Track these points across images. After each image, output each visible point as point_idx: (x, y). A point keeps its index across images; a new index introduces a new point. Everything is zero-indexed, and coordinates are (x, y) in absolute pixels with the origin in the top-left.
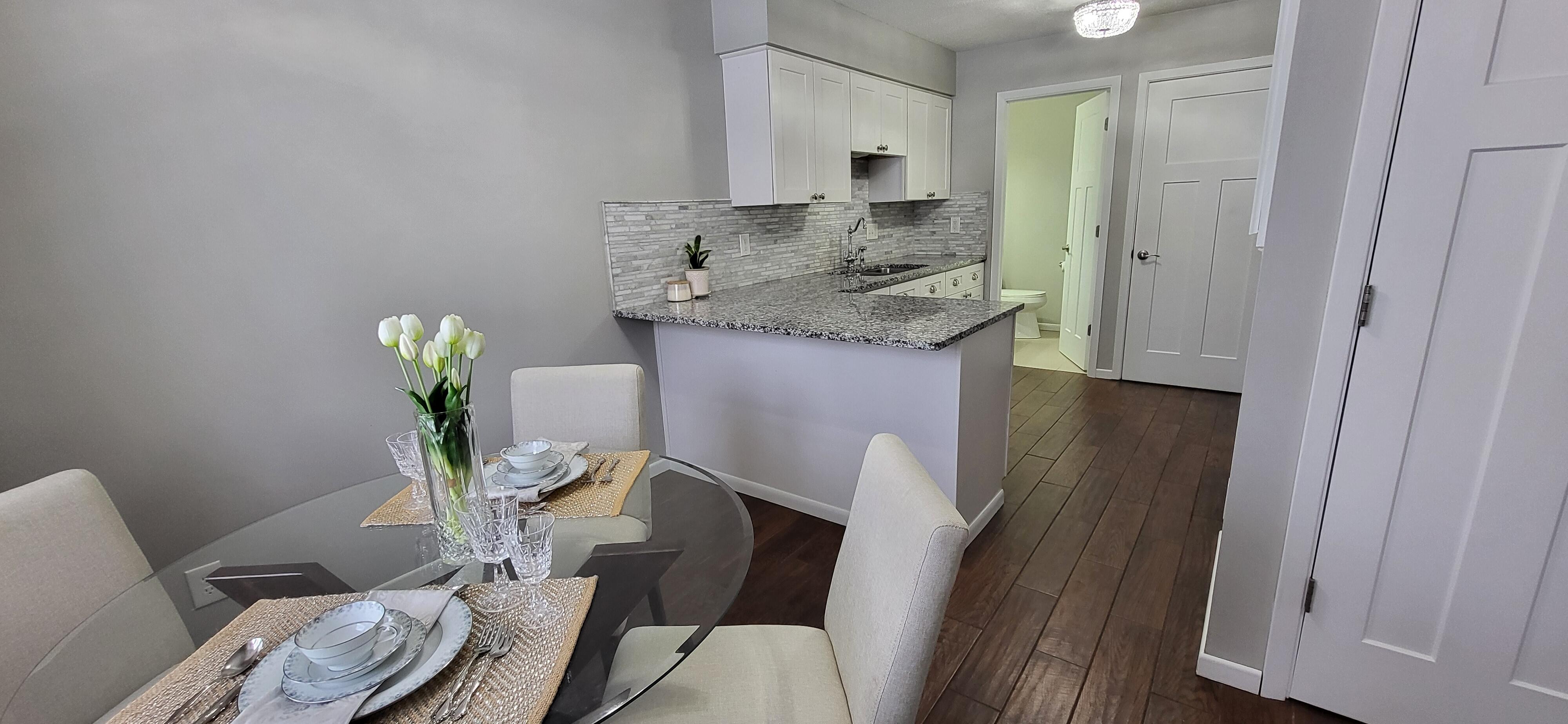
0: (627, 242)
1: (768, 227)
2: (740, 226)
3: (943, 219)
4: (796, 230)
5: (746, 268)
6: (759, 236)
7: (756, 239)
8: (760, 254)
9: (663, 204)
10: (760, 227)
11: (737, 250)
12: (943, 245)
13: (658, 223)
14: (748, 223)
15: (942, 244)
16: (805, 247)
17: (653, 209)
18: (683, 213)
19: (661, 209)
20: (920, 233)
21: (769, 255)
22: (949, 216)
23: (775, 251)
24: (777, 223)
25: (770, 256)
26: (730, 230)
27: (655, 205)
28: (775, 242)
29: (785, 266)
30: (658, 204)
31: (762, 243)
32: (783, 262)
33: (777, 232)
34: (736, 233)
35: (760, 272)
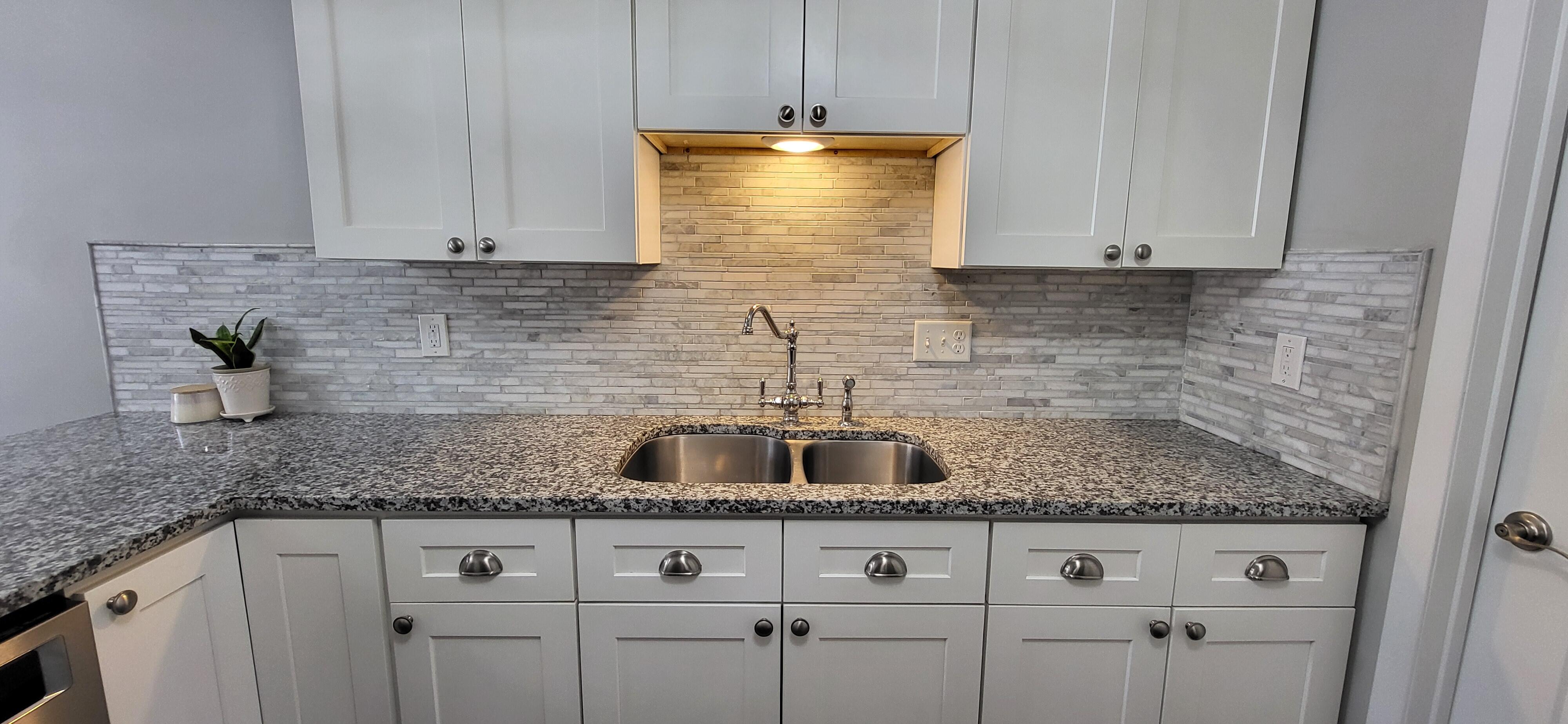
0: (138, 308)
1: (509, 306)
2: (423, 297)
3: (1258, 333)
4: (609, 318)
5: (438, 380)
6: (477, 321)
7: (471, 327)
8: (483, 358)
9: (216, 250)
10: (480, 304)
11: (414, 344)
12: (1249, 416)
13: (206, 280)
14: (445, 293)
15: (1246, 412)
16: (639, 355)
17: (195, 257)
18: (267, 267)
19: (214, 257)
20: (1196, 363)
21: (513, 362)
22: (1276, 327)
23: (532, 355)
24: (539, 299)
25: (514, 365)
26: (394, 304)
27: (199, 250)
28: (533, 337)
29: (564, 390)
30: (204, 250)
31: (489, 337)
32: (560, 382)
33: (539, 317)
34: (411, 312)
35: (483, 394)
